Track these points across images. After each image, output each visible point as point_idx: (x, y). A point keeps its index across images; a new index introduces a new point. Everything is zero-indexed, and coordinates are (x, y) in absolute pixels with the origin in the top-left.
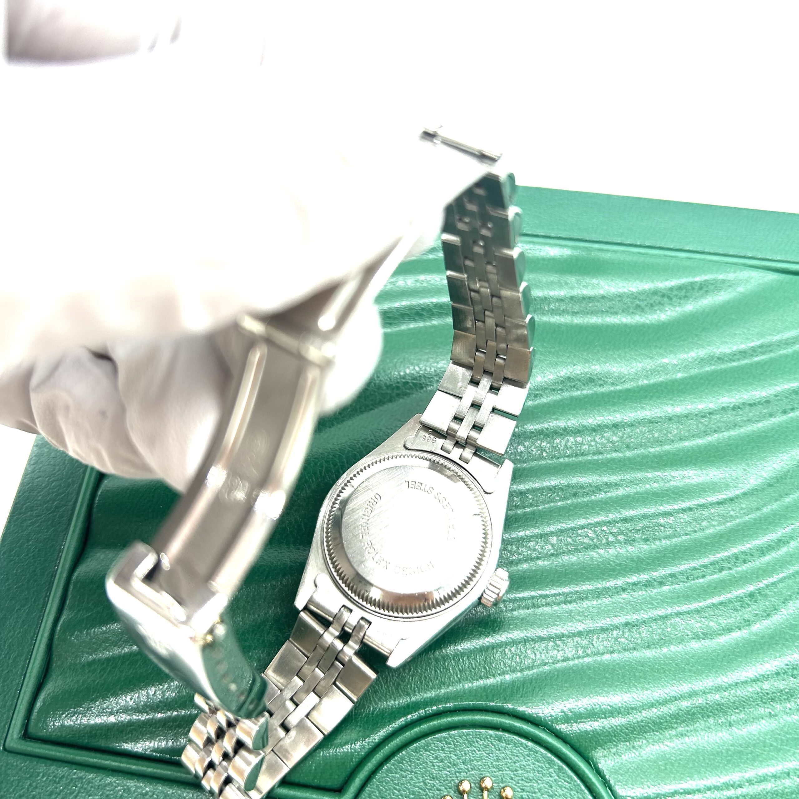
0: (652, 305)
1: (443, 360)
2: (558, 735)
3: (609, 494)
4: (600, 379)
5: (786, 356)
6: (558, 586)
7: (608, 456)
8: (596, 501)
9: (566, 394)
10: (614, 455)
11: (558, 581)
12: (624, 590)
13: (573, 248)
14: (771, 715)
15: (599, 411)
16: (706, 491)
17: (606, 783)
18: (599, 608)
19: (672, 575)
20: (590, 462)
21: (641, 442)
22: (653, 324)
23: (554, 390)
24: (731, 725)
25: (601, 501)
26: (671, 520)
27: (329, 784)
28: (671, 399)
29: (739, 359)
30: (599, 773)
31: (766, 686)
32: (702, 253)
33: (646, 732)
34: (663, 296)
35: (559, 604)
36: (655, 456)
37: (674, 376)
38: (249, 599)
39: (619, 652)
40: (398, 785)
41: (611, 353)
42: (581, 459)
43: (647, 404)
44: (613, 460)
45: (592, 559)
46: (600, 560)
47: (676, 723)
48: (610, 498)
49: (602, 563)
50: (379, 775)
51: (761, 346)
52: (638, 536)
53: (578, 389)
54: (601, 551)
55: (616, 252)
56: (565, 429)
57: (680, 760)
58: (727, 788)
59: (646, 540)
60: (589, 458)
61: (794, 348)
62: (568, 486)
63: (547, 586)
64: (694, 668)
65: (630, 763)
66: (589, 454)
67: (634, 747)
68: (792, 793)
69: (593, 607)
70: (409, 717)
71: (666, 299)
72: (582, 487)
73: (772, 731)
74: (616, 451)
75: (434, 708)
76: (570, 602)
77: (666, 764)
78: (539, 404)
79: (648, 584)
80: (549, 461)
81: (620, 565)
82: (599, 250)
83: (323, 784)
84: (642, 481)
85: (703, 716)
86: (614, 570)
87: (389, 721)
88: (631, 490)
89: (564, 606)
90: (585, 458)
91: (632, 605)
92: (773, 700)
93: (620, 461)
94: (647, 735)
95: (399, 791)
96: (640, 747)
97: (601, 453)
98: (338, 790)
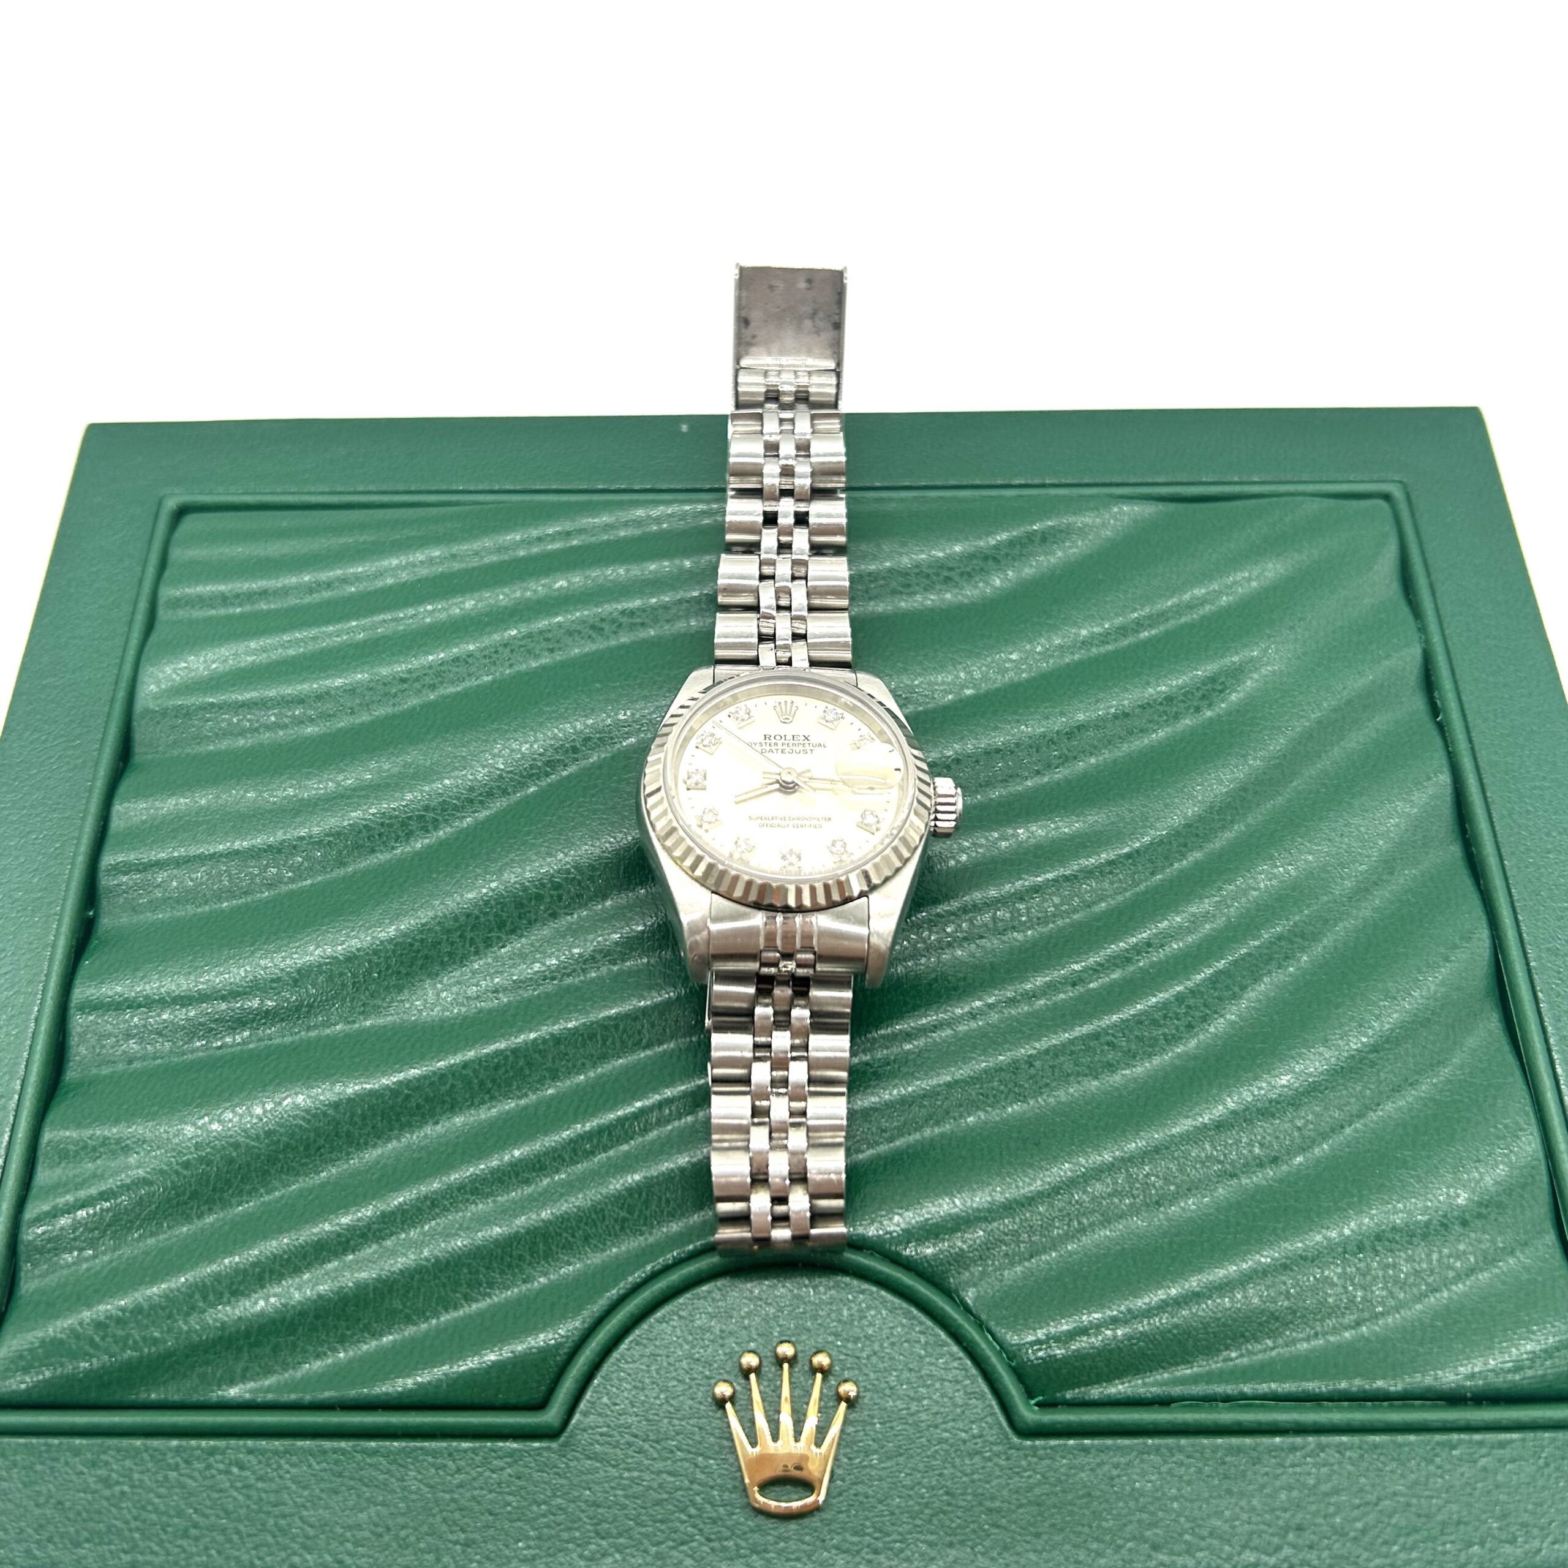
0: (969, 575)
2: (907, 1265)
5: (1191, 626)
16: (1086, 847)
17: (981, 1325)
18: (939, 1050)
22: (973, 604)
27: (524, 1399)
28: (1015, 713)
29: (1116, 640)
30: (968, 1310)
32: (1043, 486)
34: (986, 558)
36: (1000, 804)
38: (356, 1119)
41: (912, 654)
43: (977, 725)
49: (936, 979)
50: (606, 1368)
51: (1150, 617)
55: (902, 500)
61: (1201, 612)
64: (1102, 1124)
70: (649, 1267)
71: (990, 562)
75: (688, 1247)
77: (1075, 1280)
82: (877, 500)
83: (513, 1400)
86: (955, 989)
88: (968, 861)
98: (541, 1406)
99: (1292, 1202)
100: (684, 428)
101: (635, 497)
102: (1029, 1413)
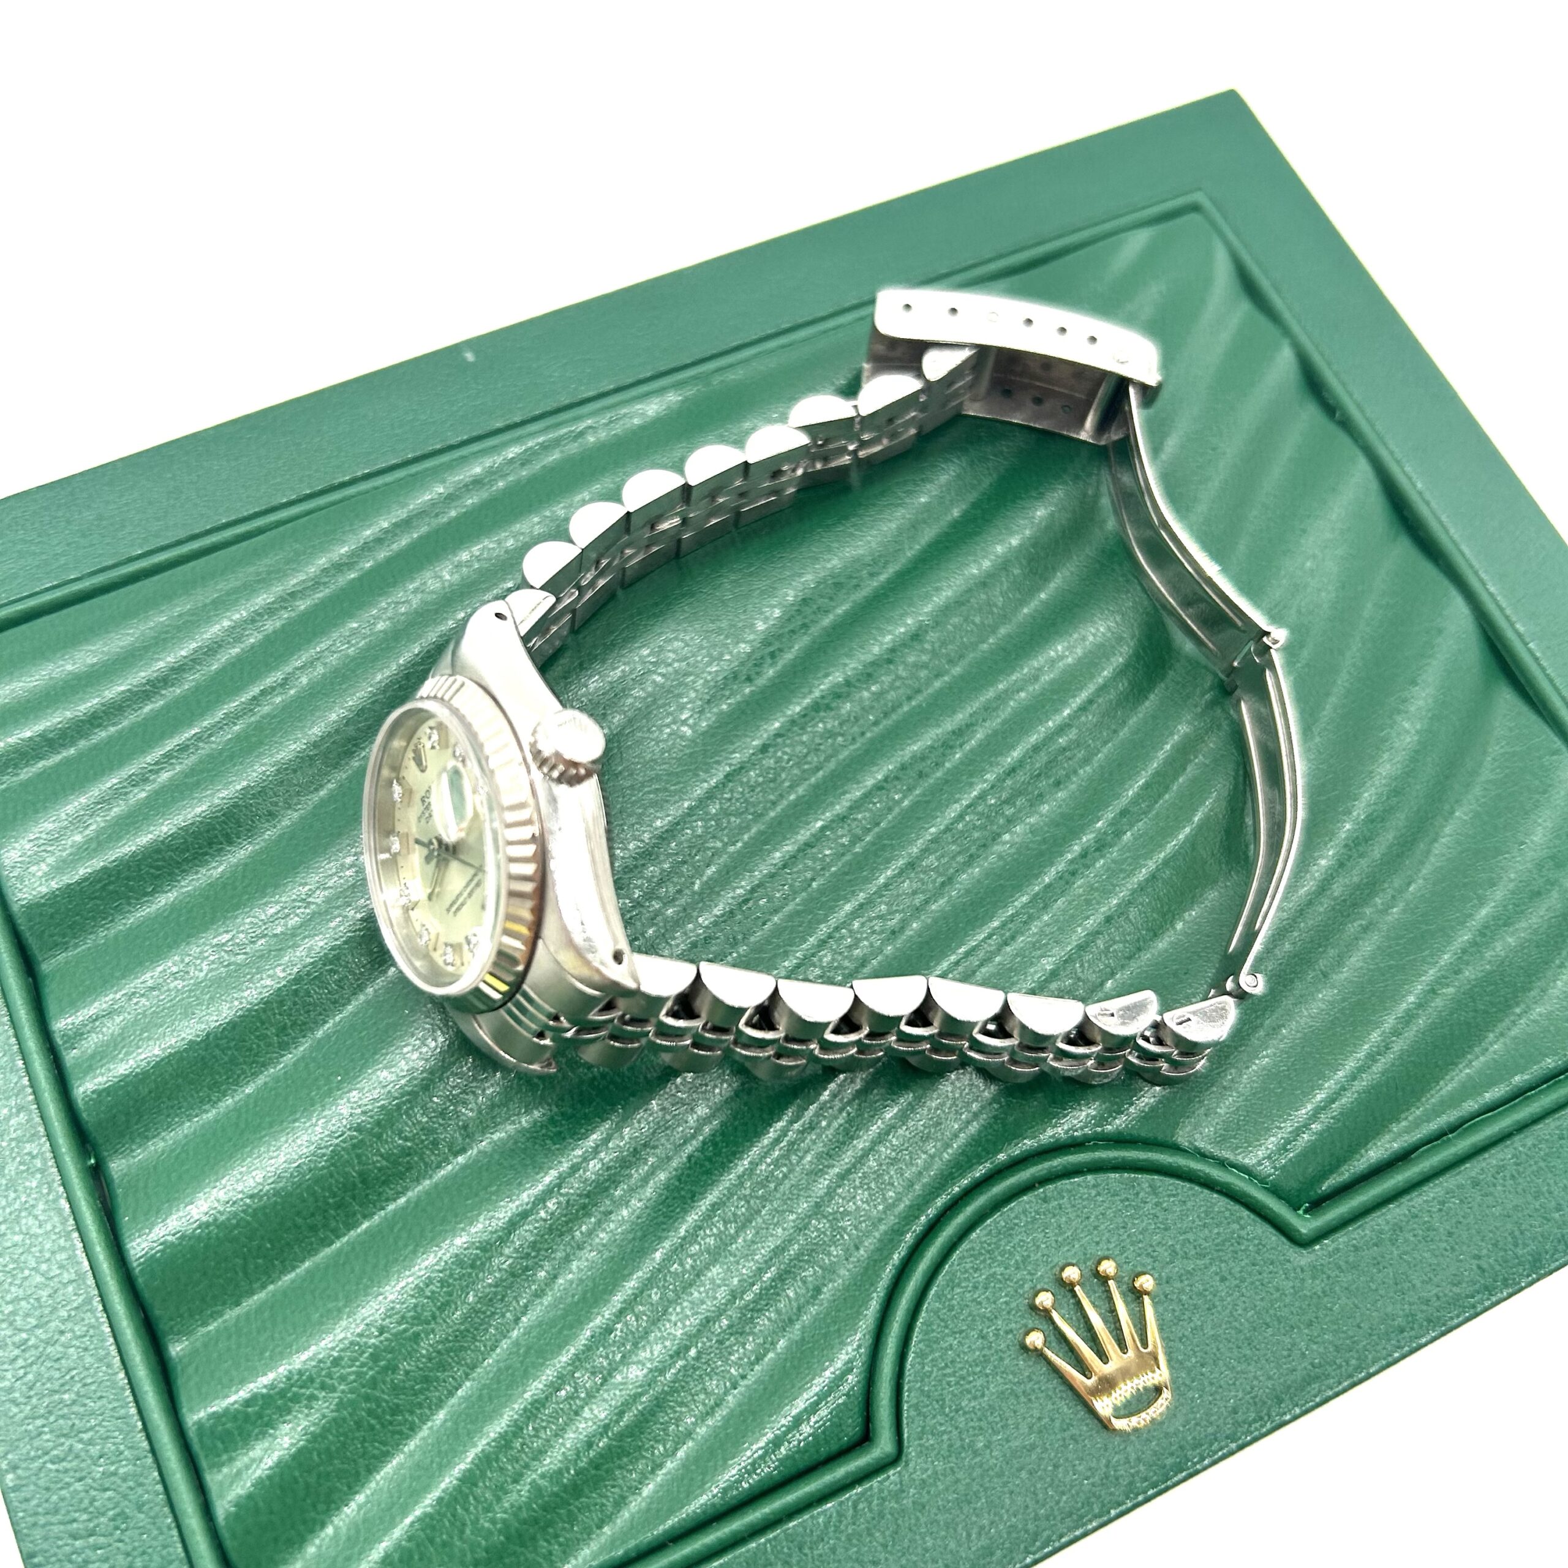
1: (590, 677)
2: (1119, 1140)
3: (967, 747)
4: (851, 577)
6: (982, 925)
7: (930, 691)
8: (956, 767)
9: (815, 630)
10: (937, 684)
11: (976, 918)
12: (1073, 873)
13: (677, 386)
14: (1365, 929)
15: (879, 629)
17: (1222, 1163)
18: (1057, 921)
19: (1124, 813)
20: (911, 714)
21: (963, 643)
23: (793, 631)
24: (1325, 975)
25: (962, 763)
26: (1073, 734)
27: (845, 1441)
30: (1203, 1156)
31: (1337, 889)
33: (1227, 1057)
35: (999, 950)
36: (994, 653)
37: (949, 518)
39: (1123, 967)
40: (946, 1366)
42: (894, 717)
43: (939, 580)
44: (940, 692)
45: (1000, 857)
46: (1013, 850)
47: (1257, 1017)
48: (972, 751)
49: (1018, 852)
50: (909, 1374)
52: (1043, 783)
53: (827, 612)
54: (1007, 837)
56: (848, 683)
57: (1293, 1064)
58: (1375, 1061)
59: (1058, 784)
60: (906, 708)
62: (903, 767)
63: (966, 935)
65: (1233, 1113)
66: (900, 705)
67: (1225, 1088)
68: (1451, 1014)
69: (1048, 925)
70: (896, 1256)
72: (923, 758)
73: (1379, 948)
74: (937, 676)
75: (923, 1218)
76: (1013, 938)
77: (1280, 1082)
78: (784, 666)
79: (1101, 845)
80: (852, 747)
81: (1044, 841)
83: (835, 1447)
84: (1002, 698)
85: (1285, 986)
86: (1041, 854)
87: (872, 1285)
88: (994, 723)
89: (1008, 949)
90: (900, 711)
91: (1097, 889)
92: (1354, 905)
93: (950, 688)
94: (1232, 1060)
95: (954, 1374)
96: (1232, 1080)
97: (919, 691)
98: (866, 1438)
99: (1424, 927)
100: (470, 356)
101: (456, 454)
102: (1305, 1225)
